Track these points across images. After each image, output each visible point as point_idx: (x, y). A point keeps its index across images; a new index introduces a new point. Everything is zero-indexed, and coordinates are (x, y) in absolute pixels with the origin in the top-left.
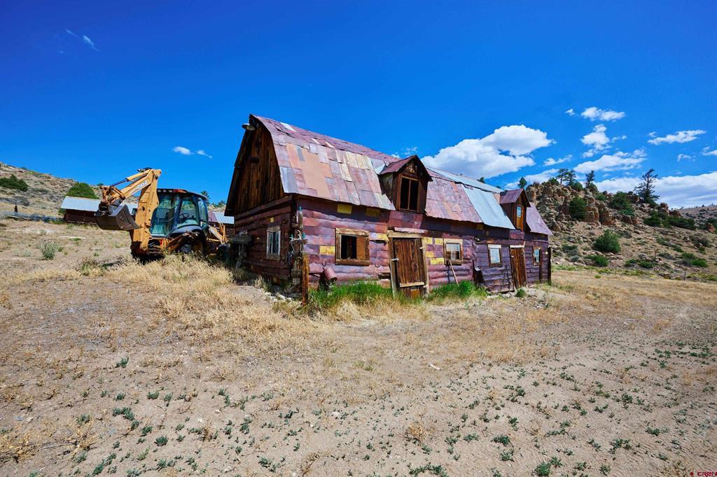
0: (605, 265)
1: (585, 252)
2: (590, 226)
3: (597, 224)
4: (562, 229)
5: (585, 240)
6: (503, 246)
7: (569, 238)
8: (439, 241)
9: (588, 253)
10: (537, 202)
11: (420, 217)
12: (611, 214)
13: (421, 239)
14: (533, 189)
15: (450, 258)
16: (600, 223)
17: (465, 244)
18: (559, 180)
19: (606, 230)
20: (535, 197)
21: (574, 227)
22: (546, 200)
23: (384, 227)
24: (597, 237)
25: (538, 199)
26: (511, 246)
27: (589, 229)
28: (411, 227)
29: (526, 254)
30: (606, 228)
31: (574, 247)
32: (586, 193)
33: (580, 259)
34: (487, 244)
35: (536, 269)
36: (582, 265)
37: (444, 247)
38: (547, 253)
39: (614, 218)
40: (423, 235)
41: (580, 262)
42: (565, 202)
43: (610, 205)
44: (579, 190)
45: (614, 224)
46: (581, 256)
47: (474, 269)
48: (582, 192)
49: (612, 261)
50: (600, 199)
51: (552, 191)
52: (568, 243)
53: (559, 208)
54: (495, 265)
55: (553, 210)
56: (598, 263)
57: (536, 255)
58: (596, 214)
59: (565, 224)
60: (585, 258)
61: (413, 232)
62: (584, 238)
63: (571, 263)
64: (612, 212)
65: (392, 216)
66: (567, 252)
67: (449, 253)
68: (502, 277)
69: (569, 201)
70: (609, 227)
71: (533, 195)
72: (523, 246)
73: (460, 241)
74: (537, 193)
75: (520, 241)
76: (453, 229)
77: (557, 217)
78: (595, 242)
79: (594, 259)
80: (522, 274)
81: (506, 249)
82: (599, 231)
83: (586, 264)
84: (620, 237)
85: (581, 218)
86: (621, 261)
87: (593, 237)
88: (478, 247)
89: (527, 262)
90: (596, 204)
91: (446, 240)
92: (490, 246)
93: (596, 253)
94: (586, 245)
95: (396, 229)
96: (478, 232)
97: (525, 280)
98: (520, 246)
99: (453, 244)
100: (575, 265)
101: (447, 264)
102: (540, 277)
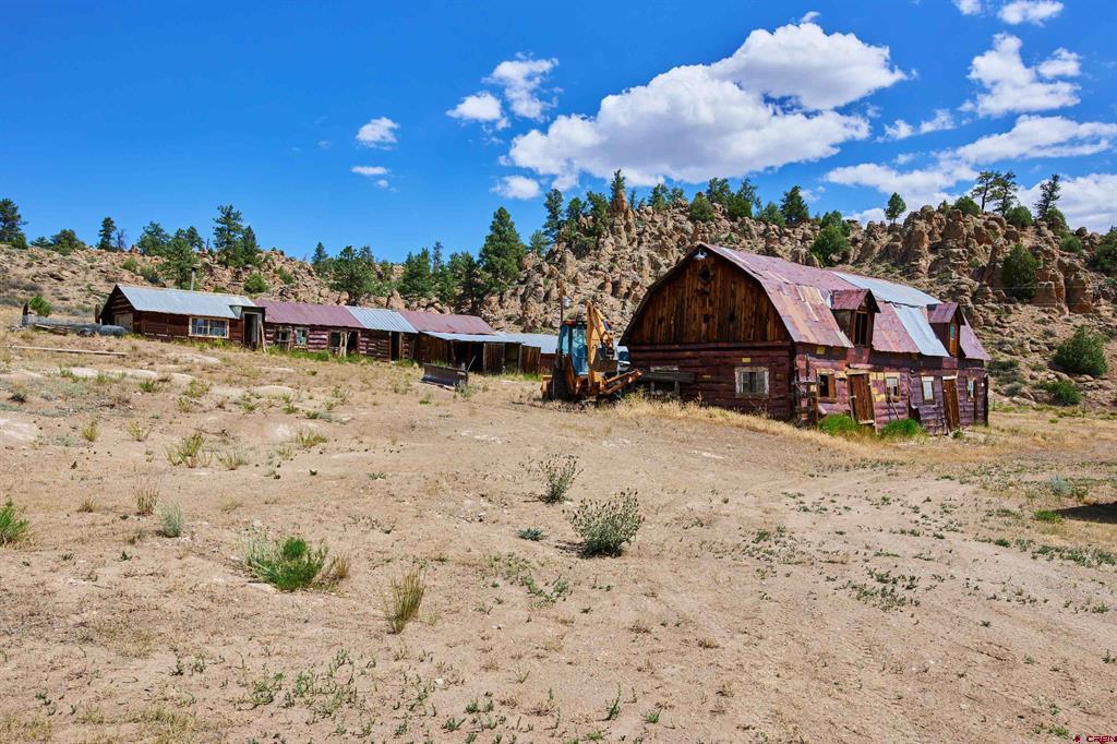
0: (1075, 403)
1: (1035, 374)
2: (1046, 316)
3: (1061, 310)
4: (987, 322)
5: (1035, 348)
6: (936, 377)
7: (1002, 343)
8: (881, 376)
9: (1041, 376)
10: (932, 257)
11: (867, 351)
12: (1090, 289)
13: (868, 375)
14: (922, 225)
15: (889, 394)
16: (1066, 309)
17: (902, 377)
18: (978, 201)
19: (1079, 324)
20: (926, 246)
21: (1012, 317)
22: (952, 253)
23: (842, 364)
24: (1058, 341)
25: (933, 249)
26: (944, 378)
27: (1043, 322)
28: (860, 363)
29: (960, 386)
30: (1080, 320)
31: (1012, 364)
32: (1040, 234)
33: (1025, 389)
34: (920, 377)
35: (970, 406)
36: (1028, 401)
37: (885, 381)
38: (983, 385)
39: (1096, 298)
40: (870, 370)
41: (1023, 395)
42: (993, 259)
43: (1092, 264)
44: (1023, 226)
45: (1097, 311)
46: (1025, 383)
47: (910, 407)
48: (1030, 230)
49: (1089, 393)
50: (1069, 248)
51: (965, 231)
52: (1000, 354)
53: (980, 273)
54: (928, 401)
55: (965, 278)
56: (1060, 398)
57: (970, 388)
58: (1058, 290)
59: (993, 310)
60: (1035, 387)
61: (862, 368)
62: (1032, 342)
63: (1006, 399)
64: (1092, 281)
65: (849, 353)
66: (998, 375)
67: (889, 389)
68: (935, 417)
69: (1001, 257)
70: (1087, 317)
71: (920, 241)
72: (956, 377)
73: (898, 375)
74: (931, 234)
75: (952, 371)
76: (893, 362)
77: (975, 294)
78: (1055, 351)
79: (1052, 389)
80: (956, 413)
81: (938, 381)
82: (1065, 325)
83: (1036, 400)
84: (1108, 341)
85: (1026, 297)
86: (1107, 392)
87: (1051, 340)
88: (912, 380)
89: (960, 398)
90: (1061, 265)
91: (888, 374)
92: (923, 379)
93: (1057, 376)
94: (1035, 358)
95: (851, 366)
96: (914, 363)
97: (958, 421)
98: (953, 377)
99: (892, 377)
100: (1014, 402)
101: (888, 401)
102: (976, 417)
